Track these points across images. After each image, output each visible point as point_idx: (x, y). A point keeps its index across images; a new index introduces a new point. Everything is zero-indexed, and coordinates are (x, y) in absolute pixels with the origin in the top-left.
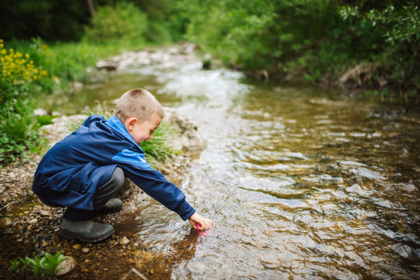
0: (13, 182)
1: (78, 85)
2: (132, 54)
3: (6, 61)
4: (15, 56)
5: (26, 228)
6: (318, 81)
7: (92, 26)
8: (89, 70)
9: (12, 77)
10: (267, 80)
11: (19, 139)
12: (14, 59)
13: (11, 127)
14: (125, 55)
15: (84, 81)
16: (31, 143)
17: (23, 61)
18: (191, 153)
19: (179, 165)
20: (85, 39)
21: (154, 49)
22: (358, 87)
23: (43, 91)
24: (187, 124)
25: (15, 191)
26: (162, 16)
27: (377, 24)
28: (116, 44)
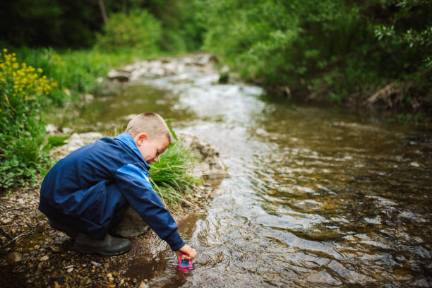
0: (22, 210)
1: (89, 97)
2: (145, 64)
3: (18, 75)
4: (28, 70)
5: (37, 266)
6: (344, 101)
7: (104, 33)
8: (100, 80)
9: (24, 93)
10: (290, 96)
11: (30, 162)
12: (27, 73)
13: (23, 148)
14: (137, 65)
15: (96, 93)
16: (43, 166)
17: (36, 75)
18: (212, 181)
19: (200, 197)
20: (96, 47)
21: (168, 58)
22: (389, 108)
23: (53, 103)
24: (209, 150)
25: (25, 221)
26: (177, 24)
27: (414, 46)
28: (129, 53)
